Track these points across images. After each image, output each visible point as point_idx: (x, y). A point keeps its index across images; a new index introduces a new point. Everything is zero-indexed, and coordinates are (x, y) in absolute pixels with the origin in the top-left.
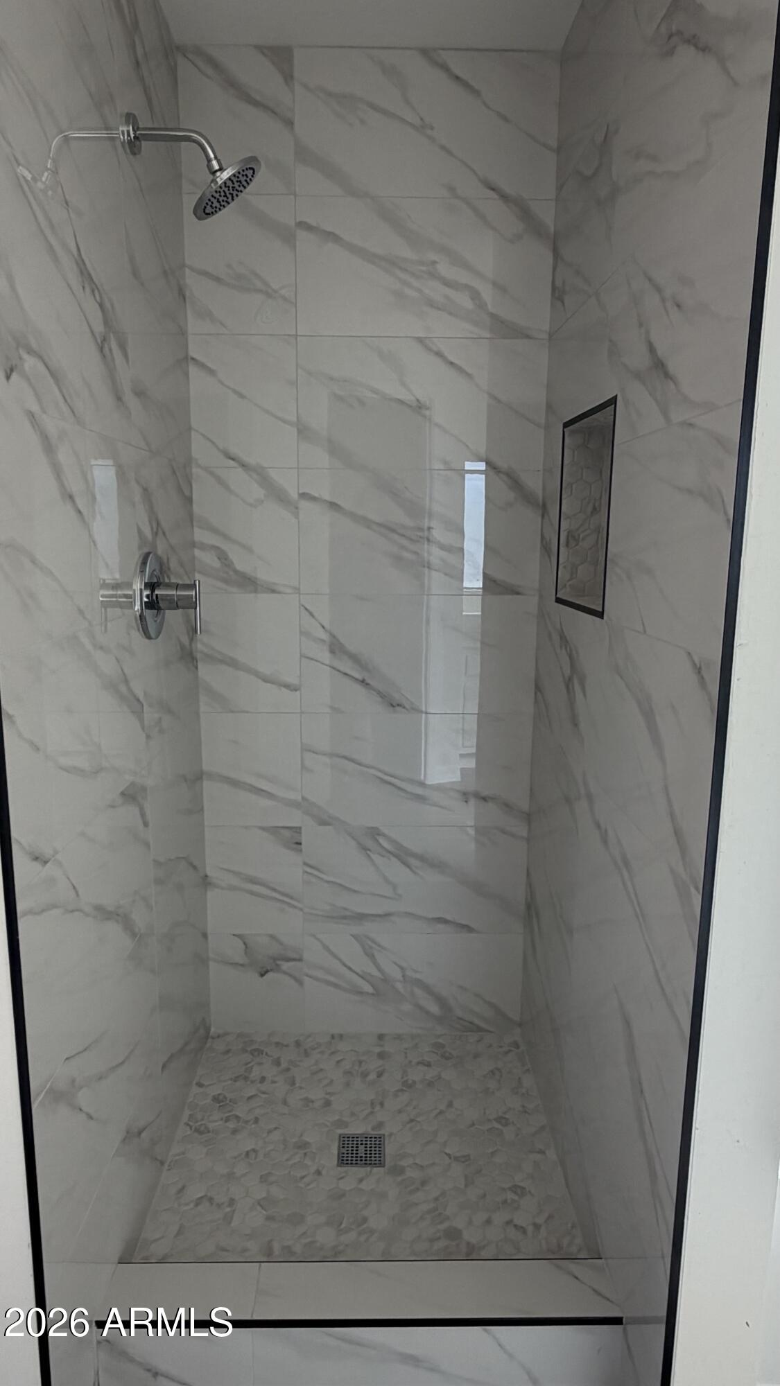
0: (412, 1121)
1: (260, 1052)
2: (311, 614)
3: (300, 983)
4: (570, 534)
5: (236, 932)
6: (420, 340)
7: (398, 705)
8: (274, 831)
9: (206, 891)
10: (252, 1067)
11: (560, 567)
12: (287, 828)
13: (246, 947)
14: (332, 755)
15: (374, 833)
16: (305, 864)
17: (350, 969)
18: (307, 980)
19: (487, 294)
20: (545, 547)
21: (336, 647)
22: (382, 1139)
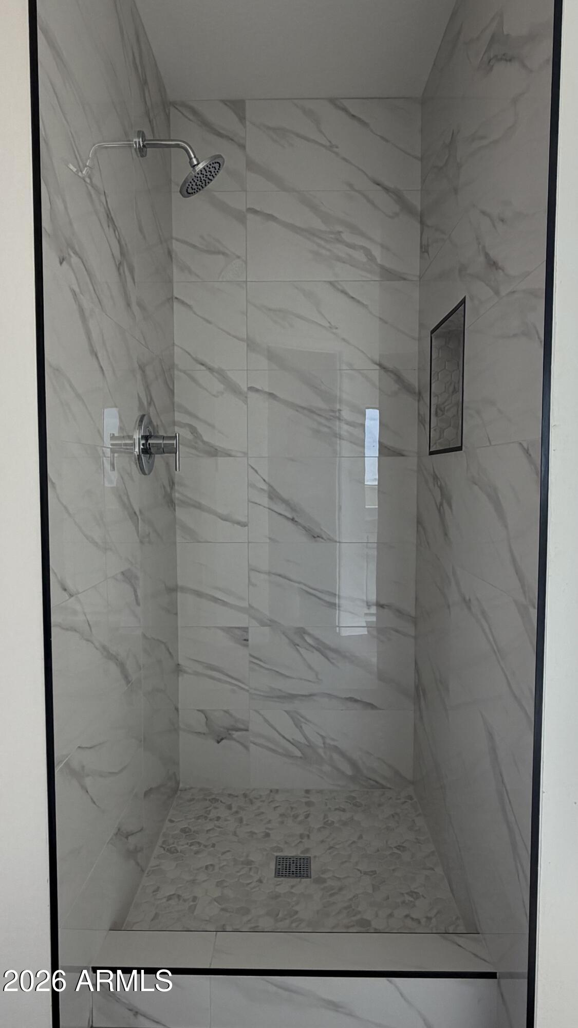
0: (331, 848)
1: (216, 800)
2: (256, 471)
3: (246, 748)
4: (438, 407)
5: (201, 708)
6: (331, 283)
7: (318, 537)
8: (228, 630)
9: (178, 676)
10: (210, 811)
11: (432, 430)
12: (239, 628)
13: (207, 720)
14: (269, 573)
15: (301, 632)
16: (251, 655)
17: (284, 737)
18: (252, 747)
19: (377, 252)
20: (421, 421)
21: (273, 495)
22: (309, 860)
